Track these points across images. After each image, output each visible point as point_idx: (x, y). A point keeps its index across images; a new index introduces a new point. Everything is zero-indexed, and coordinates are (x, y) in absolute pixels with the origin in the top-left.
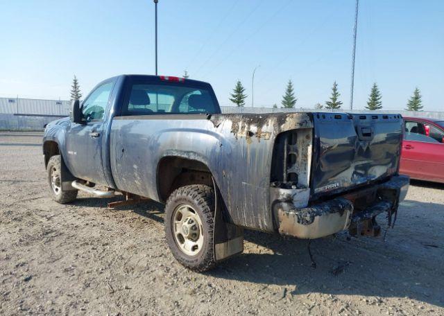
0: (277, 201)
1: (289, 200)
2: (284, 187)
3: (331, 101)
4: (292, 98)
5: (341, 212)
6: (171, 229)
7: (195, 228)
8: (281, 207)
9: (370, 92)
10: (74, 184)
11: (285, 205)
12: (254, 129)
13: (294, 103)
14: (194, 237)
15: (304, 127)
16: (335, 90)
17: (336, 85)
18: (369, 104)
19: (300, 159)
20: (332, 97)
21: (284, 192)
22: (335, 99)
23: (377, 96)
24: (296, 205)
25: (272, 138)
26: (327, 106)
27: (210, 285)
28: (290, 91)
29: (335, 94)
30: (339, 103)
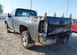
0: (39, 36)
1: (42, 36)
2: (41, 33)
5: (54, 39)
6: (22, 39)
7: (26, 40)
8: (40, 37)
10: (9, 29)
11: (41, 37)
12: (36, 19)
14: (26, 42)
15: (45, 20)
19: (45, 27)
21: (41, 34)
24: (43, 37)
25: (39, 22)
27: (28, 52)
28: (55, 14)
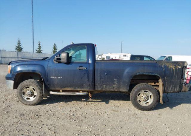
3: (38, 49)
4: (21, 47)
9: (53, 47)
13: (21, 49)
16: (39, 45)
17: (40, 43)
18: (53, 51)
20: (38, 48)
22: (40, 49)
23: (56, 48)
26: (36, 51)
28: (19, 43)
29: (40, 47)
30: (42, 51)
